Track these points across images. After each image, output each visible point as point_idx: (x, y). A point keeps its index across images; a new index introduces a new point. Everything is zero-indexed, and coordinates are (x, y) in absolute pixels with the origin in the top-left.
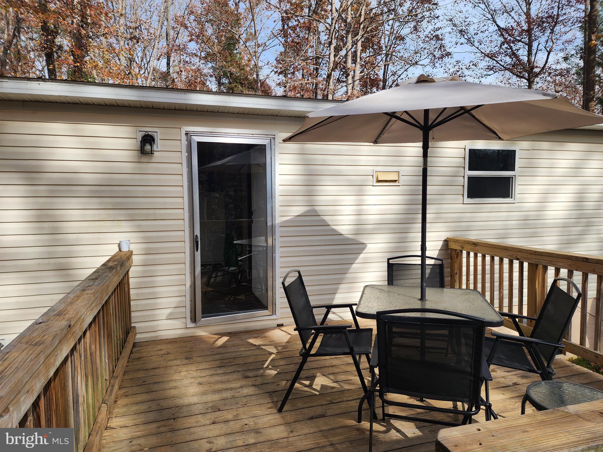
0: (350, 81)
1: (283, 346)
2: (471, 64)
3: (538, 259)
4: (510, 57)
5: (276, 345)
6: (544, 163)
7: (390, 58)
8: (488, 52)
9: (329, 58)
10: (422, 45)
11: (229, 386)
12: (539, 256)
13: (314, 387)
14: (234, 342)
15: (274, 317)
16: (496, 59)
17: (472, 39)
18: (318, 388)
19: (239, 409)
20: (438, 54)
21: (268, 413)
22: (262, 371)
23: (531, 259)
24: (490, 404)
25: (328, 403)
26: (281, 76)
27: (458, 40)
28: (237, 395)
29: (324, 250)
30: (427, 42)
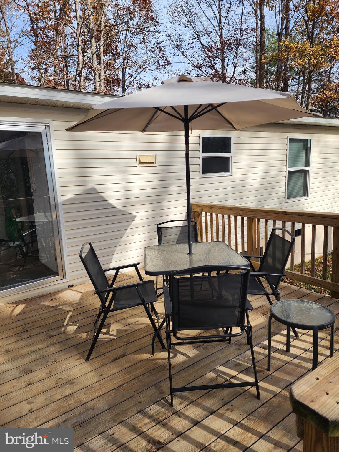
0: (97, 80)
1: (77, 303)
2: (186, 73)
3: (254, 215)
4: (211, 68)
5: (71, 304)
6: (247, 146)
7: (127, 63)
8: (197, 64)
9: (78, 58)
10: (150, 54)
11: (36, 347)
12: (255, 213)
13: (111, 333)
14: (32, 307)
15: (65, 280)
16: (202, 70)
17: (185, 53)
18: (114, 333)
19: (50, 367)
20: (162, 62)
21: (76, 364)
22: (63, 328)
23: (250, 214)
24: (250, 325)
25: (125, 344)
26: (35, 71)
27: (176, 52)
28: (45, 354)
29: (102, 221)
30: (153, 52)
